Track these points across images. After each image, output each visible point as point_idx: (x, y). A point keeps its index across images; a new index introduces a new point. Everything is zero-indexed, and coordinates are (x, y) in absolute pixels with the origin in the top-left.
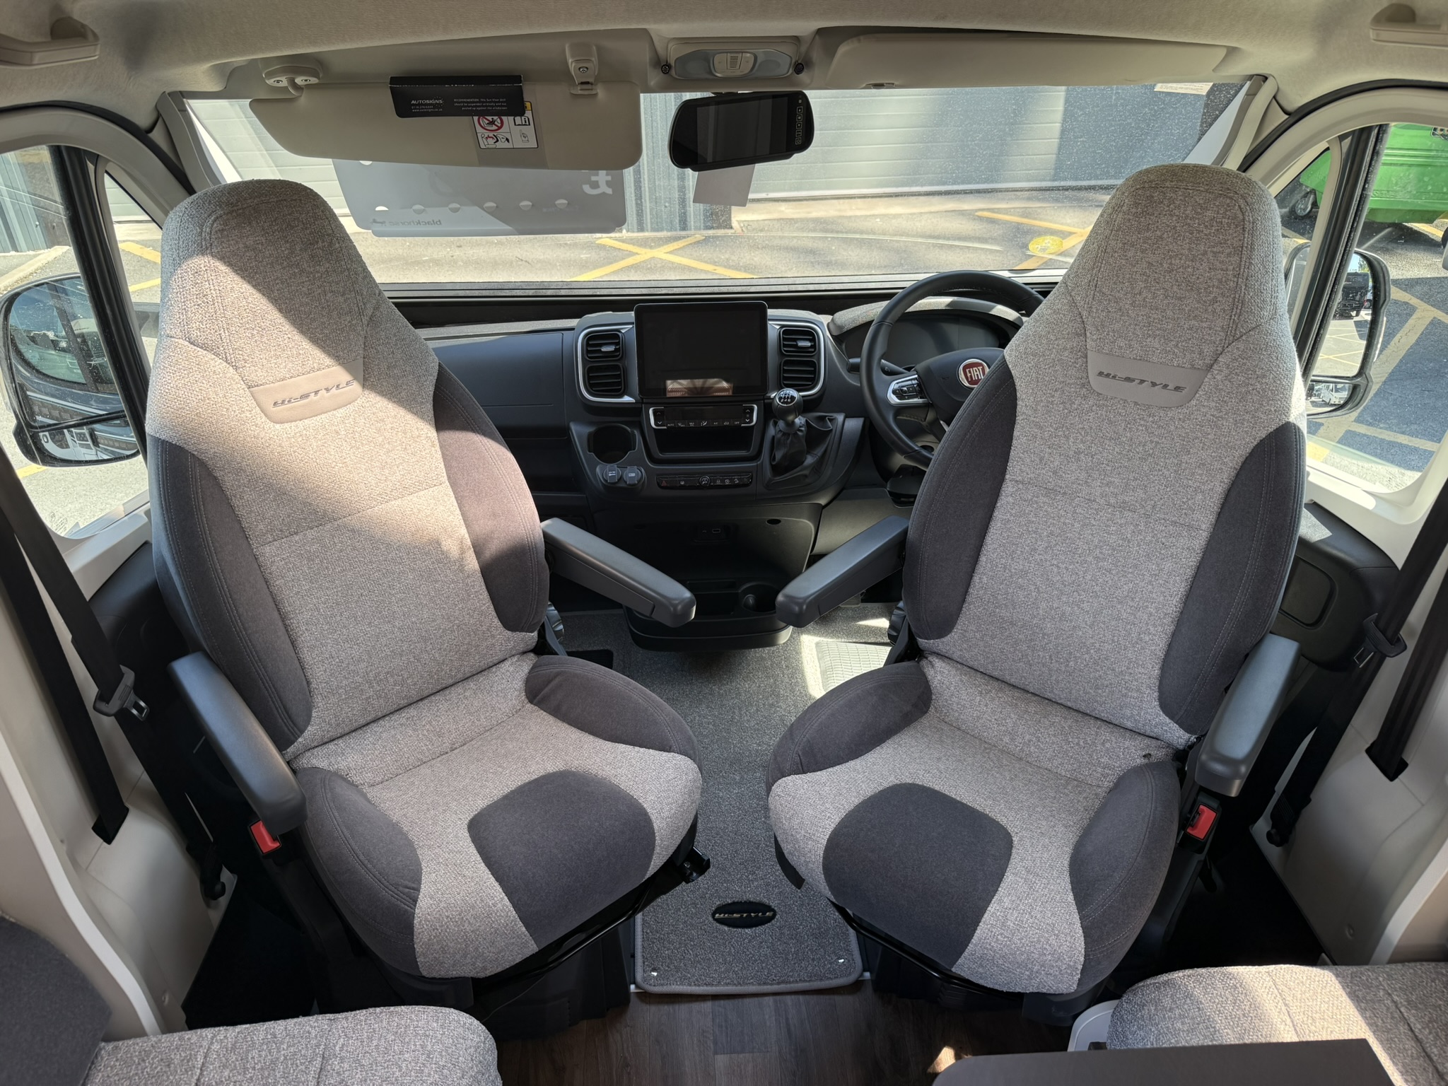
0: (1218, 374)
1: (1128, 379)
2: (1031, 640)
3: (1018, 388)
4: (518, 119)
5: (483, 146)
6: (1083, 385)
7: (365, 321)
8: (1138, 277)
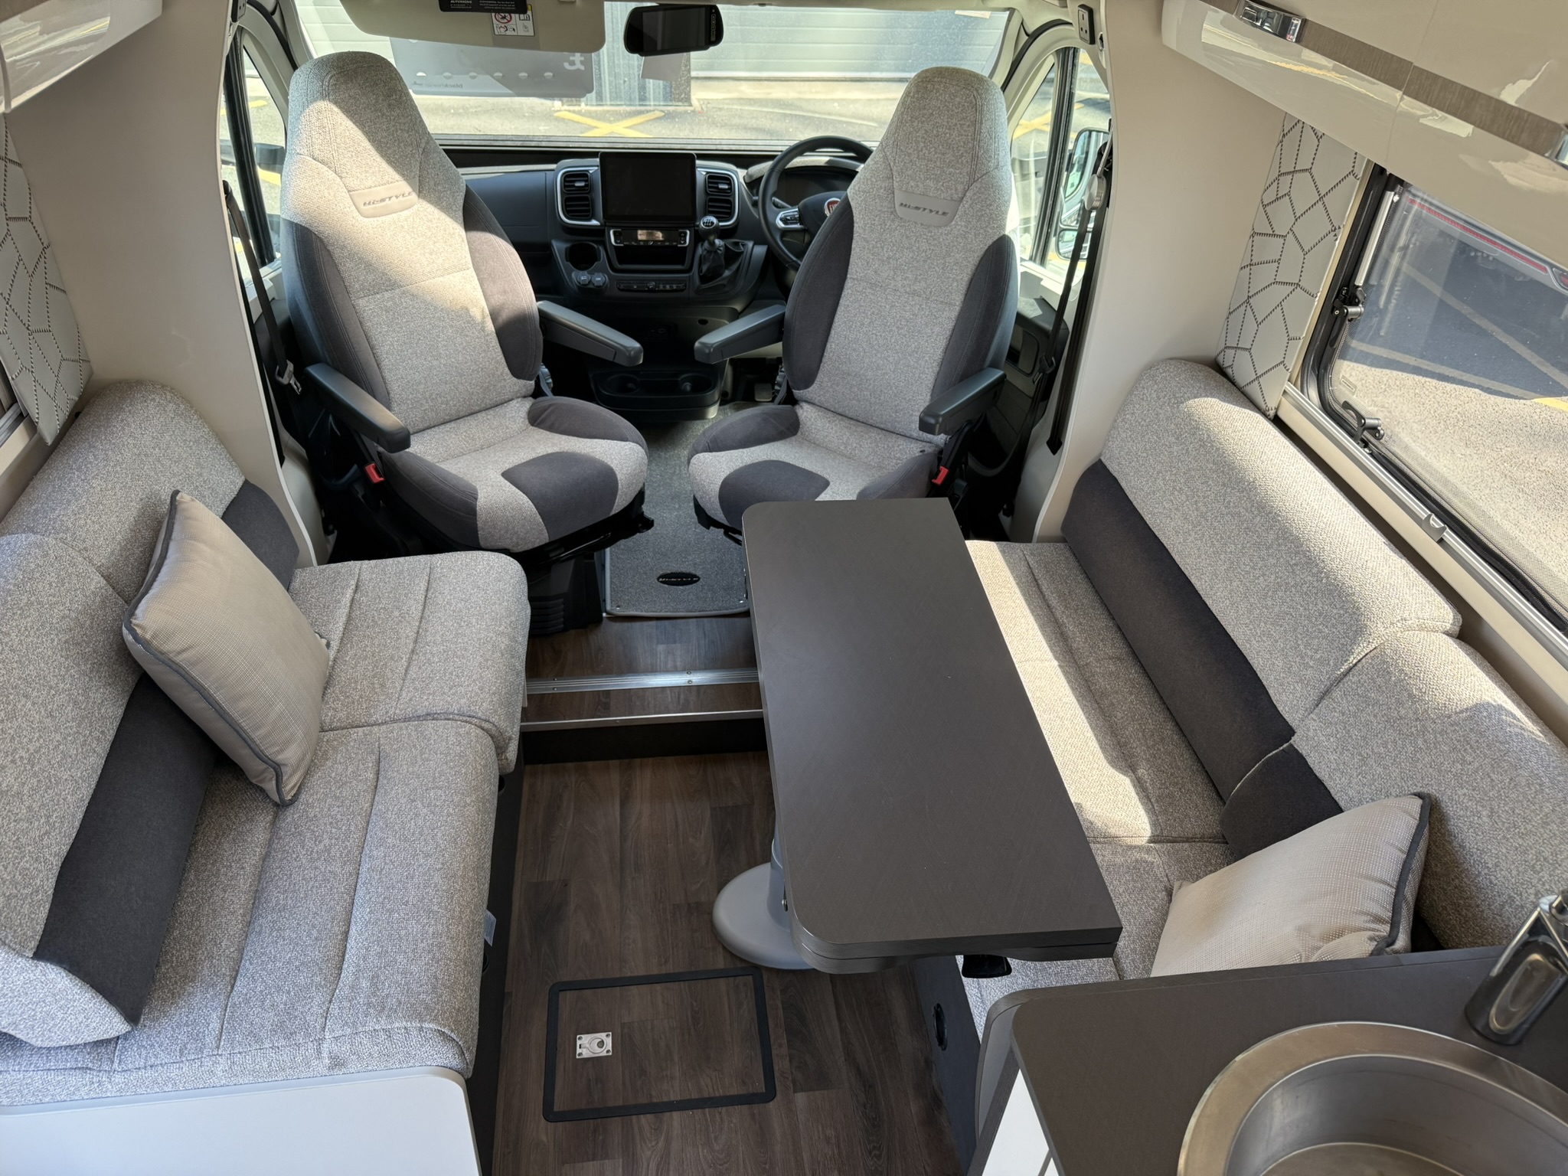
0: (966, 204)
1: (917, 208)
2: (859, 385)
3: (854, 214)
4: (522, 16)
5: (496, 33)
6: (892, 213)
7: (421, 150)
8: (920, 139)
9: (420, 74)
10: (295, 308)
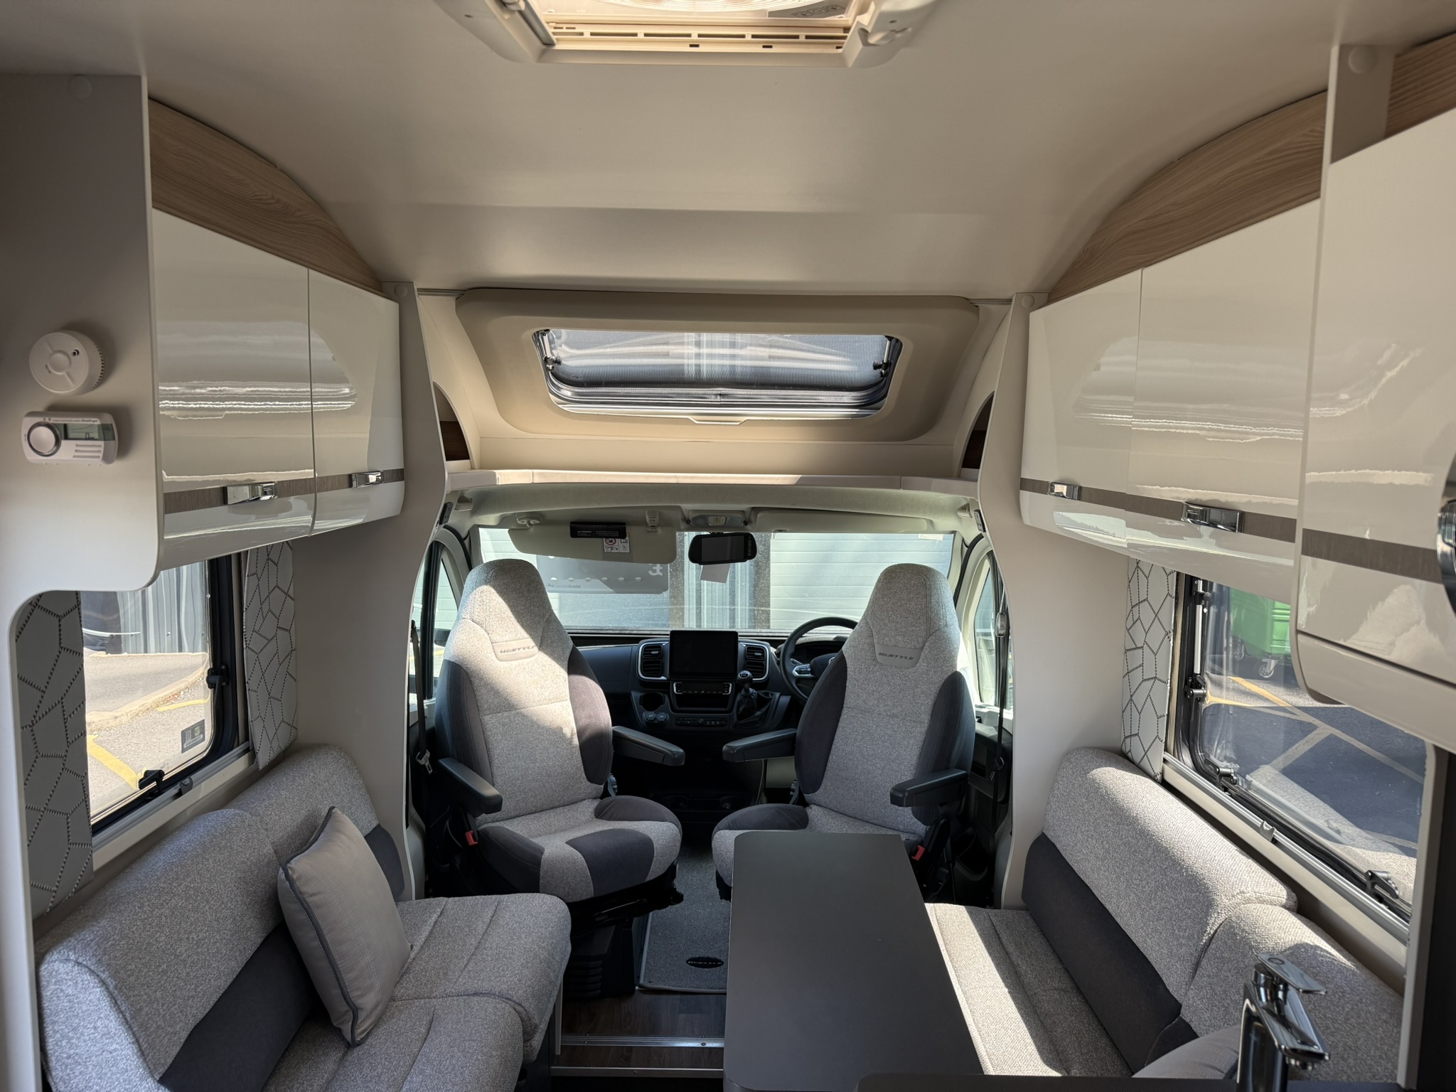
0: (926, 651)
1: (891, 656)
4: (623, 540)
5: (605, 551)
6: (874, 660)
7: (545, 620)
8: (889, 609)
9: (553, 579)
10: (439, 719)
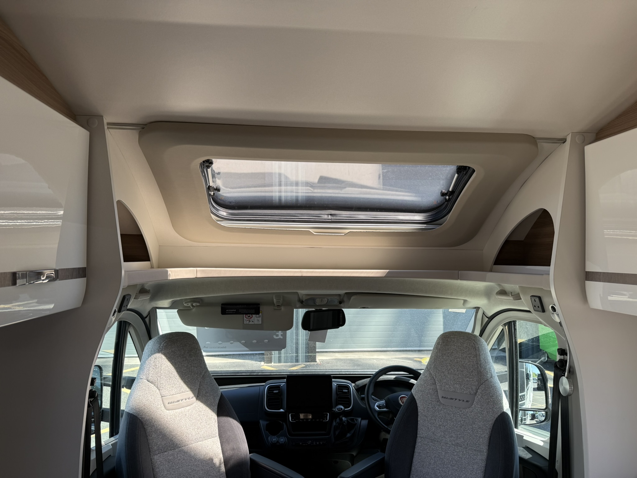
0: (479, 396)
1: (452, 399)
4: (257, 316)
5: (245, 323)
6: (438, 401)
